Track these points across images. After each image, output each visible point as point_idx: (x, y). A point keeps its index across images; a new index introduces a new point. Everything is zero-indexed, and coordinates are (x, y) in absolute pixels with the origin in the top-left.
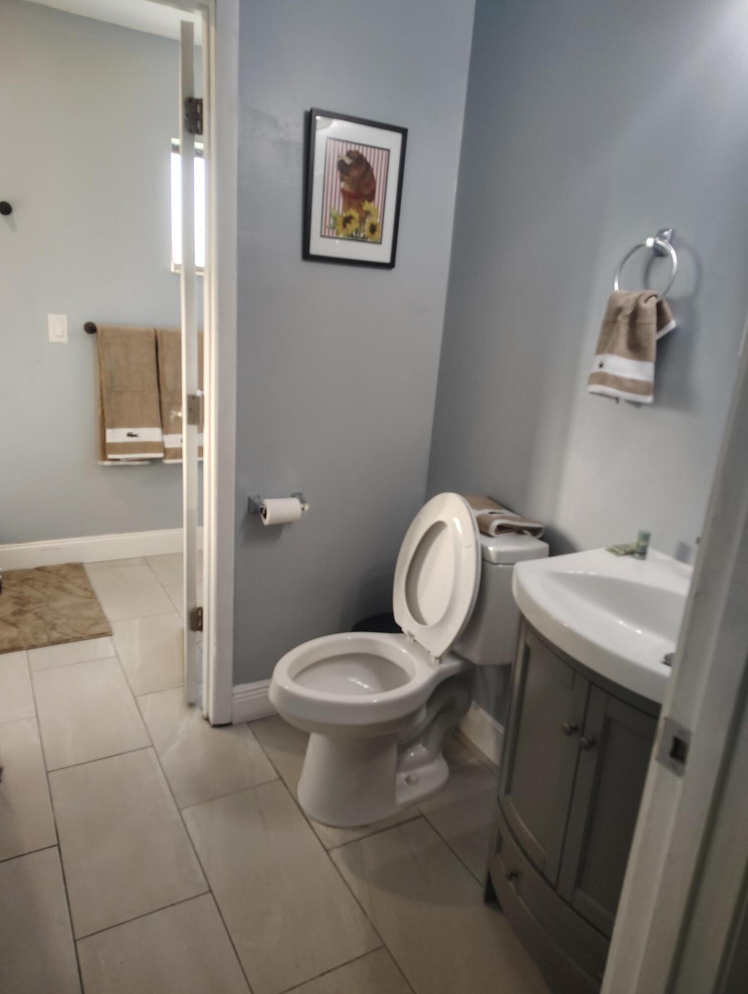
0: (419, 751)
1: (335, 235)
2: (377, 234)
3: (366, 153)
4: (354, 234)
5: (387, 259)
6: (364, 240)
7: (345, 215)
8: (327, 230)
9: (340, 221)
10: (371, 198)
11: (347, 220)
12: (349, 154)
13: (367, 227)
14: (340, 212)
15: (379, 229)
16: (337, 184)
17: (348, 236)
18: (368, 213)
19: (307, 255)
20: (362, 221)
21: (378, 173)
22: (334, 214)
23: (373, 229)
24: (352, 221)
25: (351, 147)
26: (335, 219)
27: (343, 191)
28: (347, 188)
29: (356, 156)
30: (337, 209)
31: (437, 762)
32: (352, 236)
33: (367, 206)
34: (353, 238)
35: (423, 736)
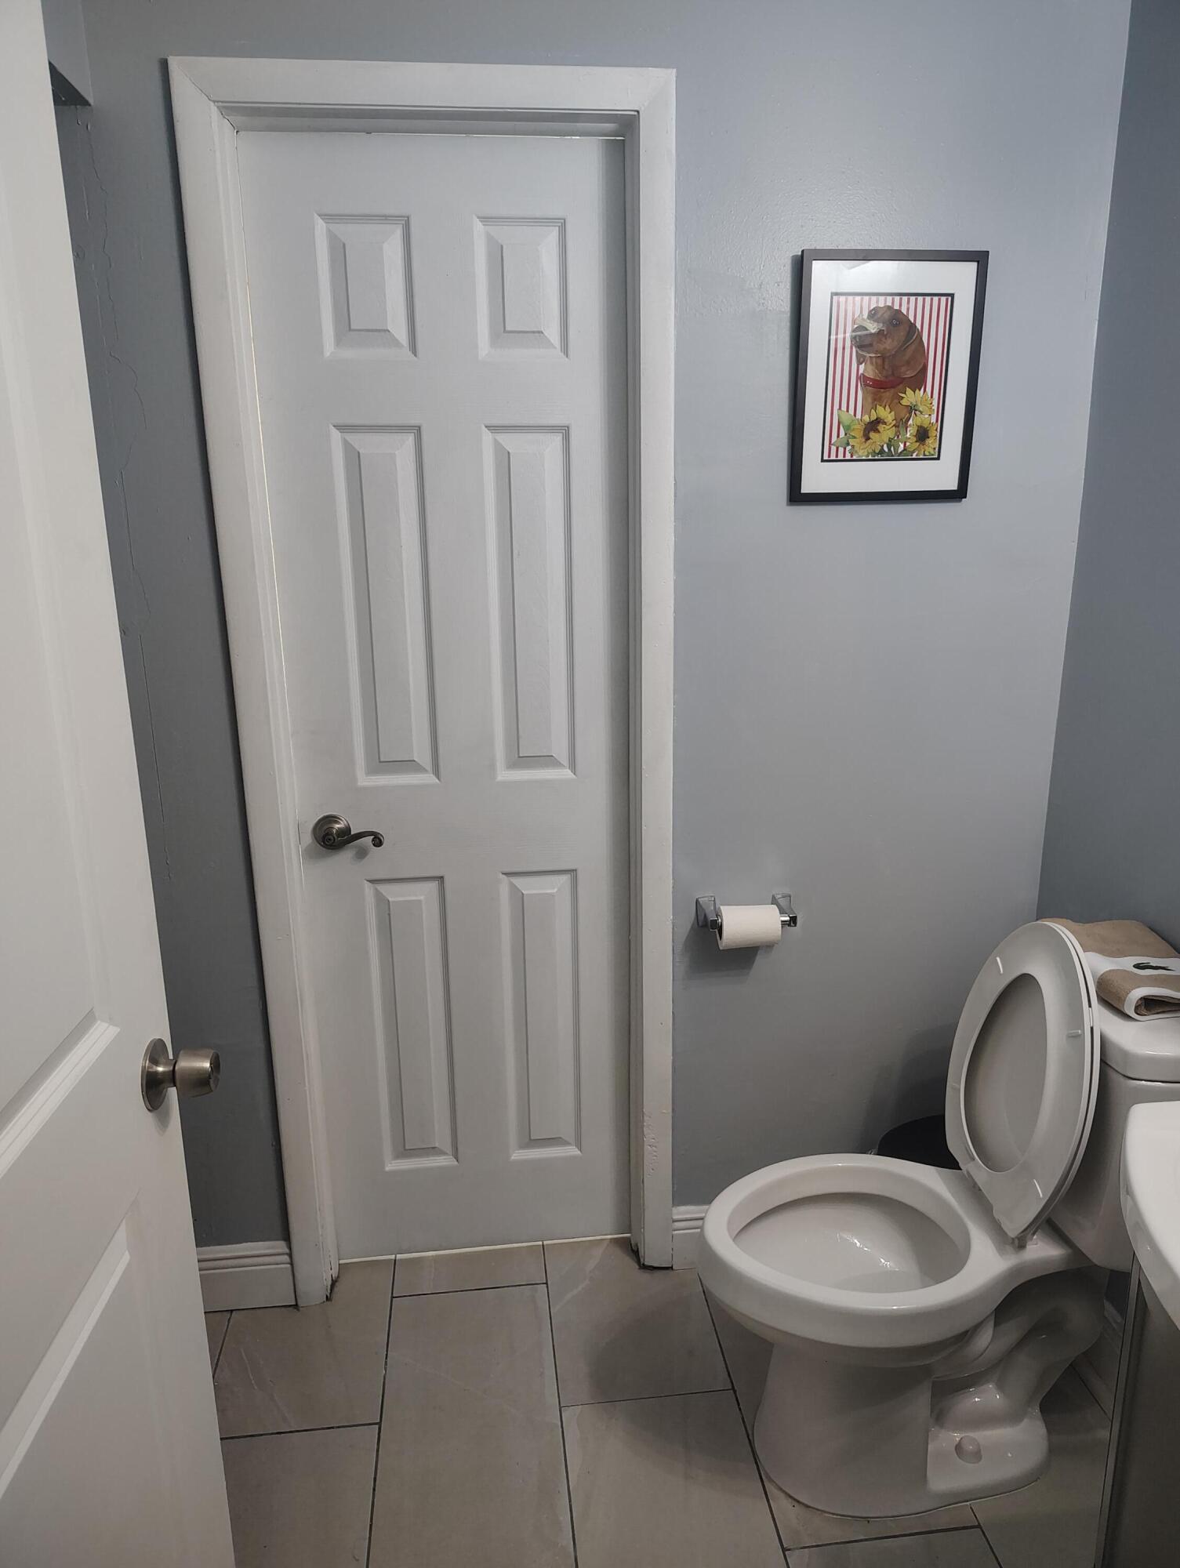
0: (987, 1397)
1: (848, 457)
2: (931, 443)
3: (908, 308)
4: (886, 449)
5: (952, 484)
6: (906, 456)
7: (866, 418)
8: (834, 448)
9: (858, 432)
10: (918, 382)
11: (873, 426)
12: (873, 314)
13: (910, 432)
14: (859, 416)
15: (934, 433)
16: (852, 367)
17: (874, 453)
18: (912, 409)
19: (796, 496)
20: (901, 424)
21: (931, 339)
22: (846, 419)
23: (922, 435)
24: (881, 427)
25: (877, 302)
26: (847, 429)
27: (863, 379)
28: (870, 374)
29: (887, 316)
30: (851, 412)
31: (1025, 1422)
32: (882, 452)
33: (910, 397)
34: (882, 455)
35: (996, 1369)
